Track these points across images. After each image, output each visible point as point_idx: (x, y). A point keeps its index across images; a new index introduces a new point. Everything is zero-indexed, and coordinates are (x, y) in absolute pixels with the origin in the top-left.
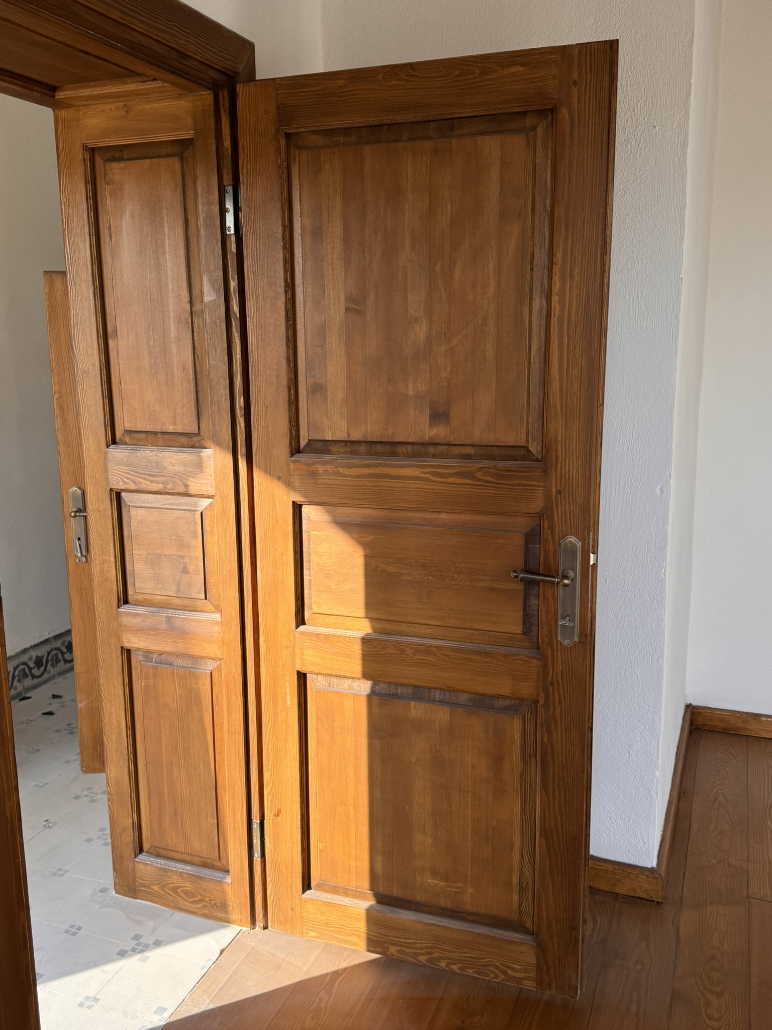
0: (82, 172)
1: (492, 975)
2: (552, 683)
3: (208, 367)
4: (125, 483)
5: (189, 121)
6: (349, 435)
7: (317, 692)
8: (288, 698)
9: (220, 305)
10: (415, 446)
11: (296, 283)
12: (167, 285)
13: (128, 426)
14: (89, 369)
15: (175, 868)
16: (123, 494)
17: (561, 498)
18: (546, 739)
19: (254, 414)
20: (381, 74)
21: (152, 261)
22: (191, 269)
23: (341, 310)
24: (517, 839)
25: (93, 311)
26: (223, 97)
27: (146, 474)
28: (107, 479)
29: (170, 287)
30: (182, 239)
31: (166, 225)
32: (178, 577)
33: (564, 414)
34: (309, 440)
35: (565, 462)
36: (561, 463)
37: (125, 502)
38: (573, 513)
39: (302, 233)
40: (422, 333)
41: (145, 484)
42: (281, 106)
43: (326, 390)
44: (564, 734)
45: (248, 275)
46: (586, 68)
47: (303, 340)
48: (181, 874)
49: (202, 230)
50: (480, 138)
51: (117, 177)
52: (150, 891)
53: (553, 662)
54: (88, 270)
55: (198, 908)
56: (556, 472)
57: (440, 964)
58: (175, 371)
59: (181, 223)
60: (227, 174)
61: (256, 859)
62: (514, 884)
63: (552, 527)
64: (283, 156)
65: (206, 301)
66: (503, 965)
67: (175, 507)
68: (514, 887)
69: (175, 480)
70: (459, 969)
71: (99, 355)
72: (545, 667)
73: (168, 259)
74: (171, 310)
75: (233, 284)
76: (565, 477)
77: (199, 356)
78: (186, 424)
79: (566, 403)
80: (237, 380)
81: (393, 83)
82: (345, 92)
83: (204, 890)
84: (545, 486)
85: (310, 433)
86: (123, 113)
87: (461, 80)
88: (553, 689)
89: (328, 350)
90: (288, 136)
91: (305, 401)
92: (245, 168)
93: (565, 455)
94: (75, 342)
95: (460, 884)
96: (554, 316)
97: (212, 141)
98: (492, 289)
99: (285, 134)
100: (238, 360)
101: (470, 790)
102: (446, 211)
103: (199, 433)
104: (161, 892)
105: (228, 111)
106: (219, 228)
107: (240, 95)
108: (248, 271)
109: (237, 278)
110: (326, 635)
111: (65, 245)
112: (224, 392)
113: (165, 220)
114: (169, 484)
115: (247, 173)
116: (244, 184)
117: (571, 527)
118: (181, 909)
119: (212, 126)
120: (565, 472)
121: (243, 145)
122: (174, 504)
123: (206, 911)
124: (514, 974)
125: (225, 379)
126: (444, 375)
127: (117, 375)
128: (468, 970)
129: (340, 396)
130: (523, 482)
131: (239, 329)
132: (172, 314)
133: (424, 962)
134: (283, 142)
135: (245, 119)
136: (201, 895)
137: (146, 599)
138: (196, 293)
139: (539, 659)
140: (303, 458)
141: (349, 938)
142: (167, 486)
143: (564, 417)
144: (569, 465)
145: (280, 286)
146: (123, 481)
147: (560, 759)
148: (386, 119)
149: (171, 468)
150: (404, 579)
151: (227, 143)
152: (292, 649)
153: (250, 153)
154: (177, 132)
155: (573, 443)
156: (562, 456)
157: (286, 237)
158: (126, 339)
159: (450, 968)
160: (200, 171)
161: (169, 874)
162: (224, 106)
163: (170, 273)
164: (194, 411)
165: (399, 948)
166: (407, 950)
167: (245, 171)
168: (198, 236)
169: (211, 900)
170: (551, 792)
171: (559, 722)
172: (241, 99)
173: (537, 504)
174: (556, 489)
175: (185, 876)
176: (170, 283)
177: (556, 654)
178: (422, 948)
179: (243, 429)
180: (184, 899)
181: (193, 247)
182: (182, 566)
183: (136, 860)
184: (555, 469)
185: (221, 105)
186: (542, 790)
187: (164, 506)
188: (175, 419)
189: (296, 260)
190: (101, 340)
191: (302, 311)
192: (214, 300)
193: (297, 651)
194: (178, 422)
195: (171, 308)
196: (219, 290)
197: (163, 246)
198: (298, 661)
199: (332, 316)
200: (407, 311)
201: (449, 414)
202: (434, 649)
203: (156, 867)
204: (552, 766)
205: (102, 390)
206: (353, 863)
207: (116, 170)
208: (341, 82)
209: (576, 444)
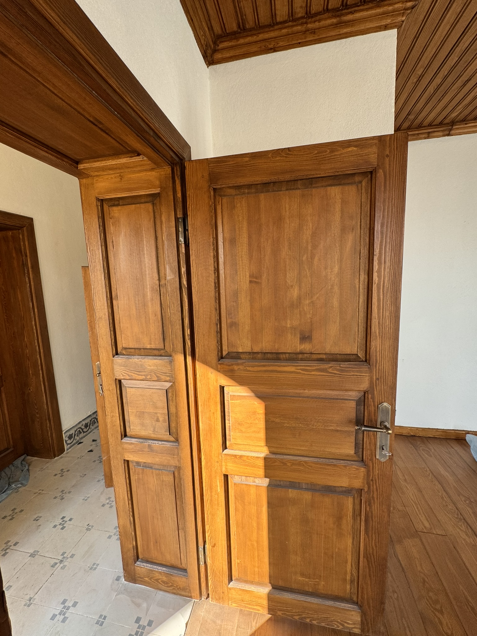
0: (96, 211)
1: (336, 626)
2: (372, 480)
3: (169, 314)
4: (123, 376)
5: (158, 183)
6: (252, 349)
7: (235, 484)
8: (219, 488)
9: (176, 281)
10: (291, 354)
11: (220, 267)
12: (145, 271)
13: (124, 346)
14: (102, 316)
15: (157, 569)
16: (122, 381)
17: (379, 382)
18: (368, 509)
19: (197, 339)
20: (270, 154)
21: (137, 259)
22: (159, 262)
23: (247, 282)
24: (349, 558)
25: (104, 286)
26: (177, 170)
27: (135, 371)
28: (113, 374)
29: (147, 272)
30: (154, 247)
31: (145, 239)
32: (154, 424)
33: (381, 337)
34: (228, 352)
35: (381, 363)
36: (379, 363)
37: (123, 385)
38: (386, 390)
39: (223, 241)
40: (295, 294)
41: (134, 376)
42: (211, 173)
43: (238, 325)
44: (378, 506)
45: (193, 264)
46: (394, 147)
47: (224, 298)
48: (160, 573)
49: (166, 242)
50: (329, 188)
51: (116, 215)
52: (143, 580)
53: (373, 469)
54: (100, 265)
55: (170, 590)
56: (376, 368)
57: (306, 620)
58: (150, 316)
59: (153, 238)
60: (180, 211)
61: (202, 566)
62: (347, 580)
63: (373, 398)
64: (213, 201)
65: (168, 279)
66: (342, 621)
67: (151, 387)
68: (348, 582)
69: (151, 374)
70: (317, 623)
71: (108, 309)
72: (368, 472)
73: (146, 257)
74: (148, 285)
75: (183, 270)
76: (381, 371)
77: (164, 308)
78: (157, 343)
79: (382, 331)
80: (186, 320)
81: (277, 159)
82: (249, 164)
83: (173, 581)
84: (370, 376)
85: (229, 348)
86: (118, 179)
87: (318, 156)
88: (373, 483)
89: (239, 304)
90: (215, 190)
91: (226, 330)
92: (191, 207)
93: (381, 359)
94: (94, 302)
95: (317, 580)
96: (375, 284)
97: (171, 193)
98: (336, 269)
99: (214, 188)
100: (187, 310)
101: (323, 534)
102: (309, 228)
103: (164, 348)
104: (150, 581)
105: (179, 178)
106: (175, 240)
107: (187, 167)
108: (192, 263)
109: (185, 266)
110: (240, 456)
111: (87, 252)
112: (179, 327)
113: (144, 237)
114: (148, 376)
115: (192, 210)
116: (190, 216)
117: (384, 398)
118: (160, 590)
119: (171, 185)
120: (381, 368)
121: (189, 195)
122: (151, 386)
123: (175, 591)
124: (348, 626)
125: (179, 320)
126: (308, 316)
127: (118, 319)
128: (322, 624)
129: (247, 328)
130: (356, 374)
131: (187, 293)
132: (148, 286)
133: (297, 619)
134: (212, 193)
135: (190, 181)
136: (171, 583)
137: (136, 434)
138: (162, 274)
139: (365, 468)
140: (226, 361)
141: (255, 607)
142: (148, 377)
143: (381, 339)
144: (384, 364)
145: (211, 270)
146: (122, 374)
147: (376, 519)
148: (273, 178)
149: (149, 368)
150: (285, 425)
151: (179, 195)
152: (220, 463)
153: (193, 199)
154: (151, 189)
155: (386, 353)
156: (379, 359)
157: (214, 244)
158: (123, 300)
159: (312, 622)
160: (164, 209)
161: (154, 572)
162: (177, 175)
163: (147, 265)
164: (161, 337)
165: (283, 612)
166: (288, 613)
167: (190, 209)
168: (163, 245)
169: (177, 586)
170: (370, 535)
171: (376, 500)
172: (187, 170)
173: (365, 385)
174: (376, 377)
175: (162, 573)
176: (147, 270)
177: (375, 465)
178: (296, 612)
179: (190, 346)
180: (162, 585)
181: (160, 251)
182: (156, 418)
183: (136, 565)
184: (375, 366)
185: (175, 174)
186: (365, 535)
187: (145, 387)
188: (151, 341)
189: (219, 256)
190: (109, 301)
191: (224, 283)
192: (173, 279)
193: (224, 464)
194: (152, 343)
195: (148, 283)
196: (175, 273)
197: (143, 251)
198: (224, 469)
199: (242, 285)
200: (286, 282)
201: (312, 337)
202: (304, 463)
203: (146, 569)
204: (371, 522)
205: (110, 327)
206: (256, 569)
207: (116, 211)
208: (247, 159)
209: (388, 353)
